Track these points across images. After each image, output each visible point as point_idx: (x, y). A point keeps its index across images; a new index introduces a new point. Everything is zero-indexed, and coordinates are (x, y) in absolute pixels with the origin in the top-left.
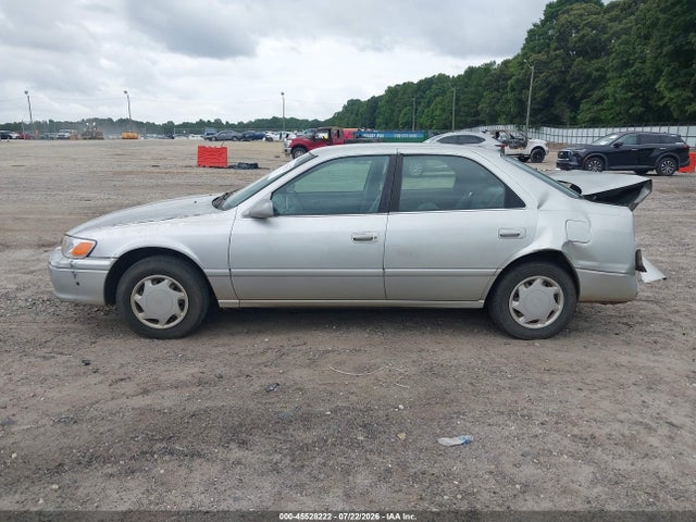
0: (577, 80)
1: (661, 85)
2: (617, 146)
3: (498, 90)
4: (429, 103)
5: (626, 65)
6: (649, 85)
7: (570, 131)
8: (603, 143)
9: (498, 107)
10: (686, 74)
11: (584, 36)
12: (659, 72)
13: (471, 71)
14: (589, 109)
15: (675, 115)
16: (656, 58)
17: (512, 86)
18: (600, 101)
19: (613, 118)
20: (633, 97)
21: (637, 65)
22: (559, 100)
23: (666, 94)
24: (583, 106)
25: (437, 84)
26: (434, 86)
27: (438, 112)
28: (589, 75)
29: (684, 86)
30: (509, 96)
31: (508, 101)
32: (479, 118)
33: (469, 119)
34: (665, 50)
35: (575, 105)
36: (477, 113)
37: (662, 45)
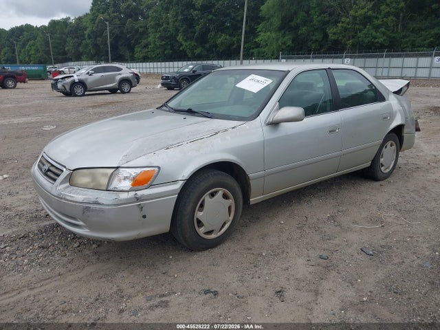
0: (131, 32)
1: (180, 38)
2: (194, 72)
3: (77, 37)
4: (24, 46)
5: (159, 25)
6: (173, 38)
7: (132, 64)
8: (186, 70)
9: (81, 49)
10: (192, 32)
11: (129, 5)
12: (177, 30)
13: (54, 24)
14: (141, 51)
15: (190, 55)
16: (174, 22)
17: (89, 35)
18: (146, 46)
19: (155, 56)
20: (165, 44)
21: (165, 26)
22: (122, 45)
23: (183, 43)
24: (137, 49)
25: (27, 32)
26: (25, 33)
27: (32, 52)
28: (137, 30)
29: (191, 39)
30: (88, 41)
31: (87, 45)
32: (67, 56)
33: (60, 57)
34: (179, 18)
35: (131, 49)
36: (65, 53)
37: (177, 15)
